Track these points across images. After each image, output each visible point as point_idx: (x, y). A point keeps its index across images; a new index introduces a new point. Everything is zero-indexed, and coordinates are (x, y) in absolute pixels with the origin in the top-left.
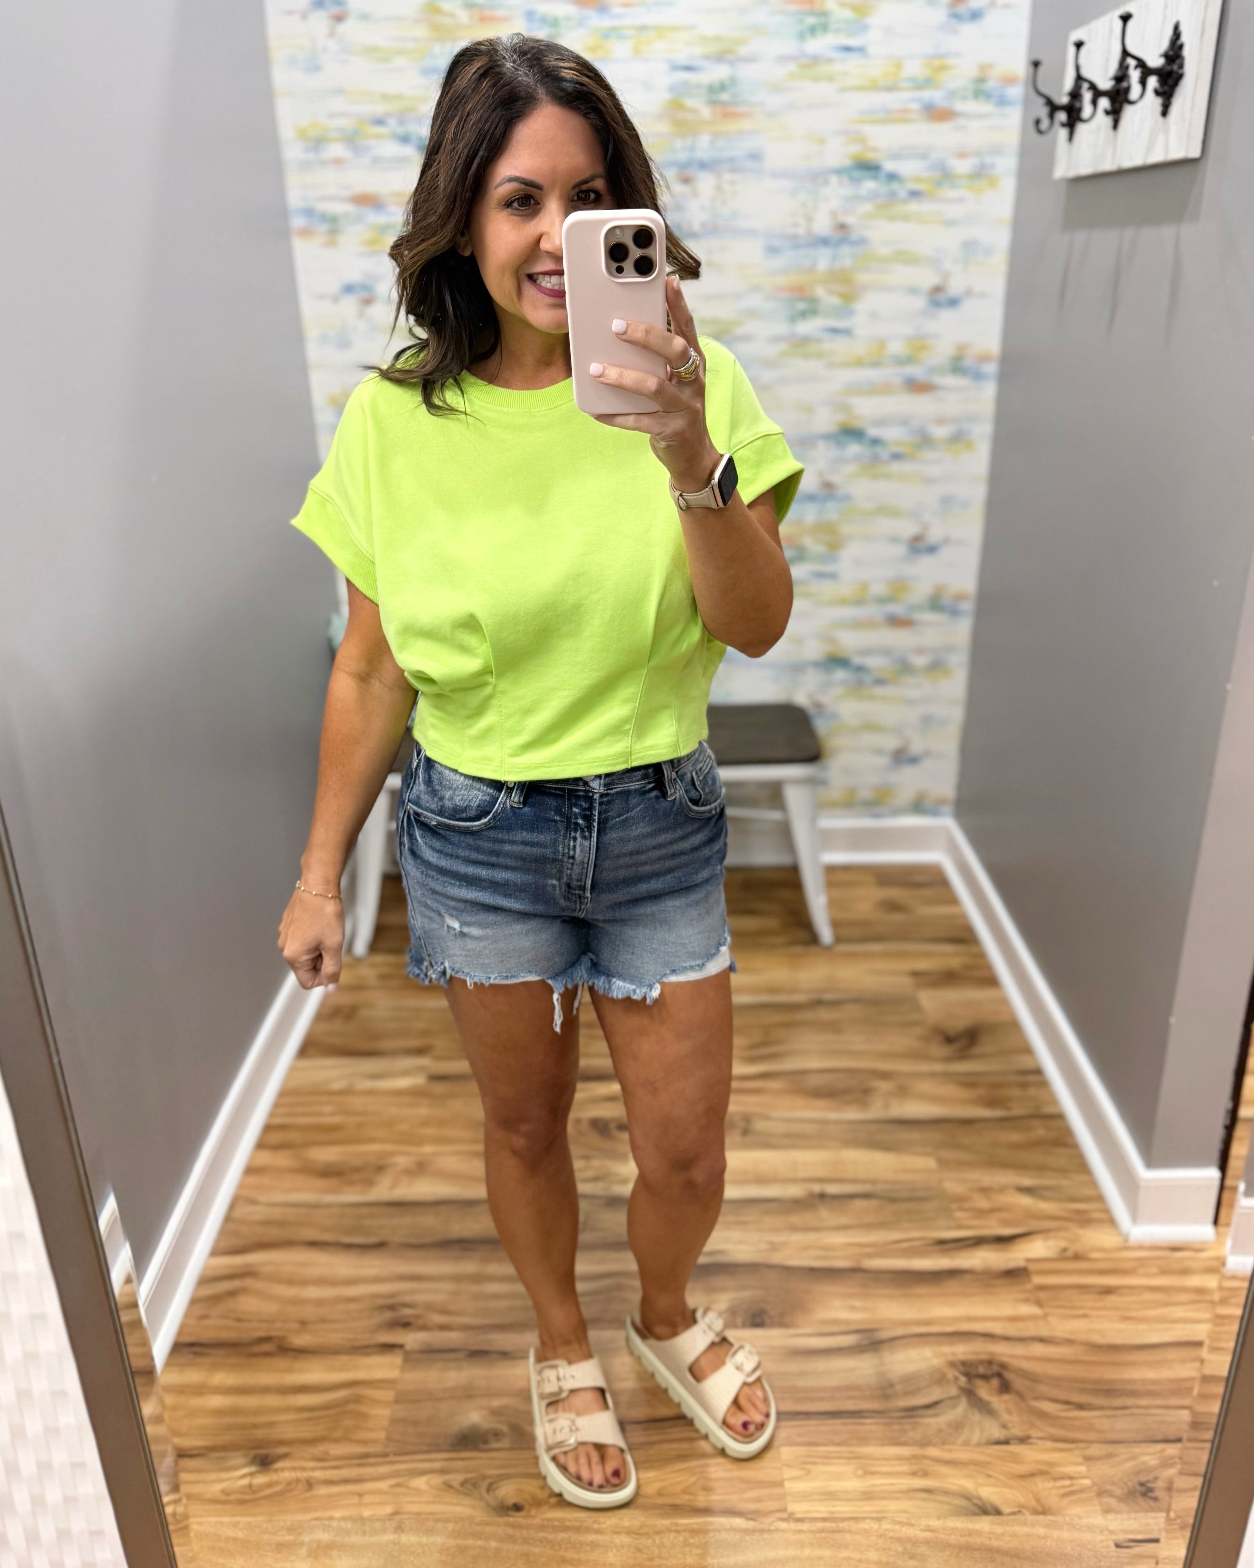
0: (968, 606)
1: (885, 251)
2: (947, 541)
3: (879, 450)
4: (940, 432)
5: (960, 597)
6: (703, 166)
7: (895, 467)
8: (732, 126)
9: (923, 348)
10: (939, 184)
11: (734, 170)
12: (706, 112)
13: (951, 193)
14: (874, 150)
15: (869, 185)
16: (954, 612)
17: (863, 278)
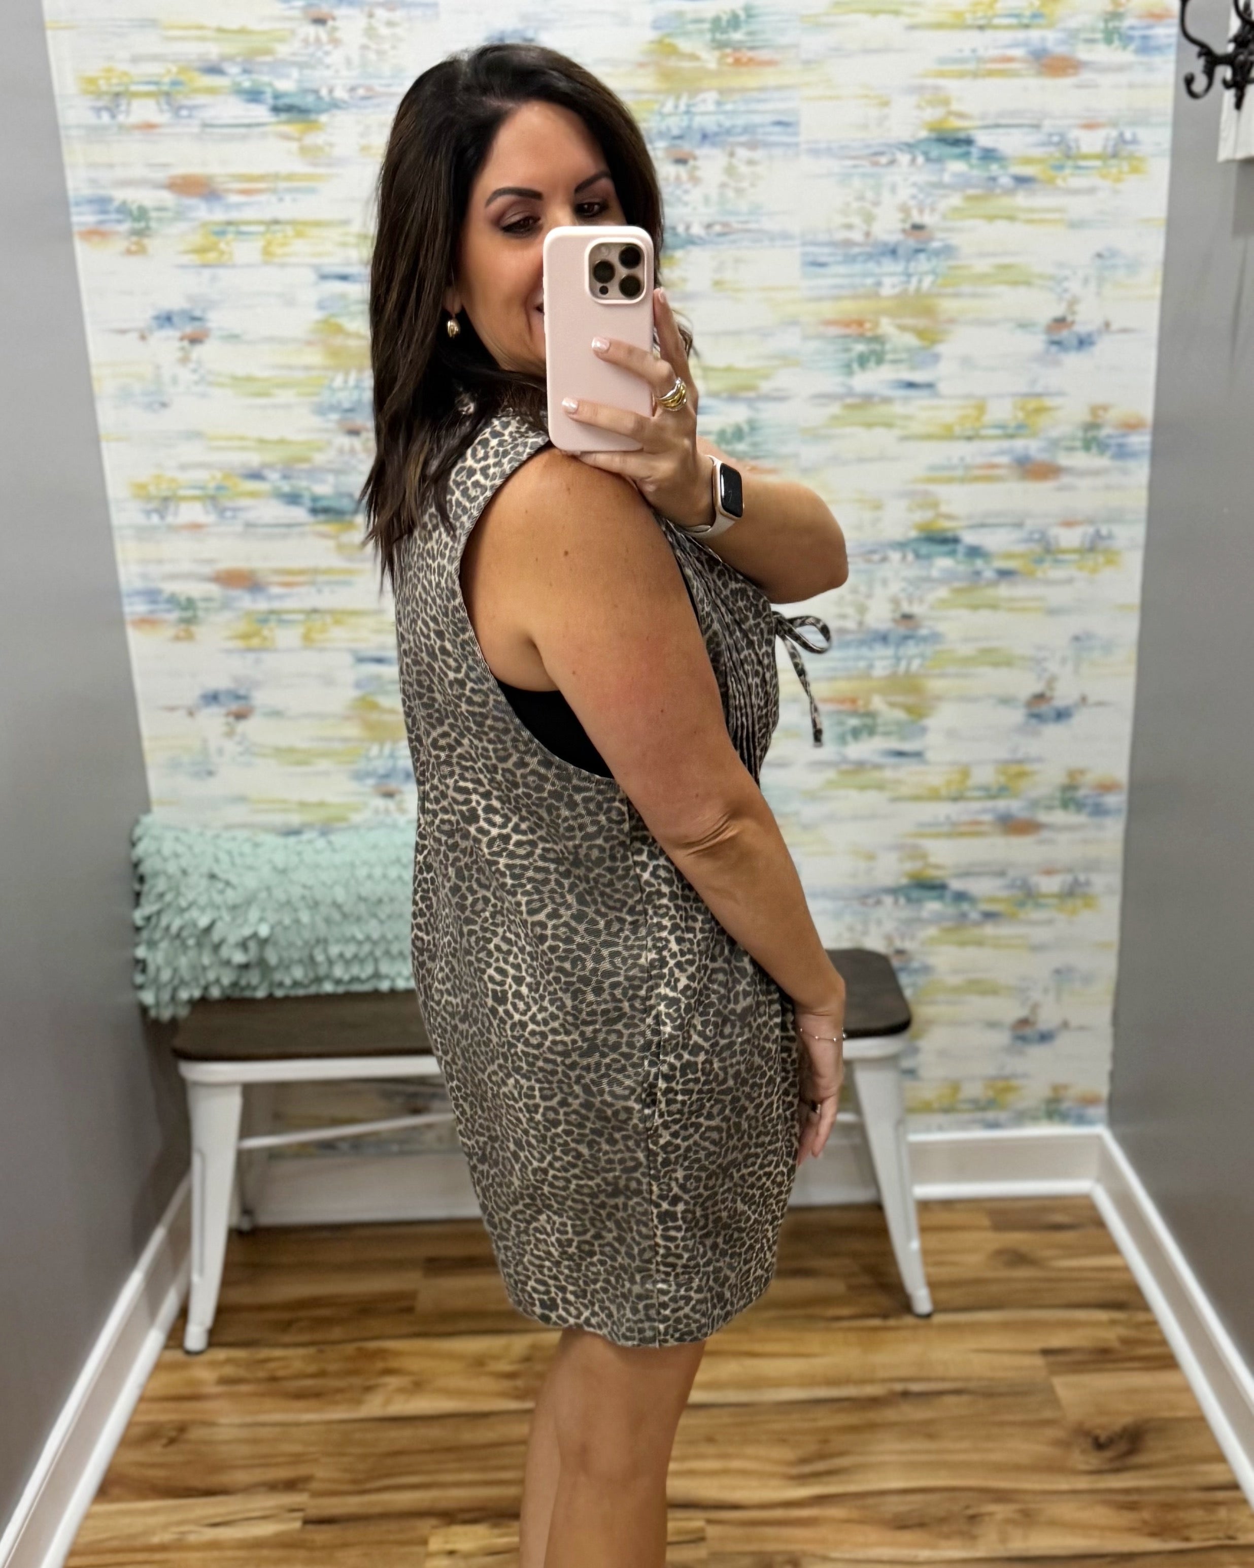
0: (1117, 800)
1: (982, 266)
2: (1084, 699)
3: (979, 563)
4: (1070, 538)
5: (1107, 788)
6: (705, 137)
7: (1004, 591)
8: (749, 79)
9: (1040, 410)
10: (1060, 168)
11: (752, 145)
12: (710, 59)
13: (1076, 182)
14: (961, 116)
15: (957, 167)
16: (1099, 811)
17: (948, 306)
